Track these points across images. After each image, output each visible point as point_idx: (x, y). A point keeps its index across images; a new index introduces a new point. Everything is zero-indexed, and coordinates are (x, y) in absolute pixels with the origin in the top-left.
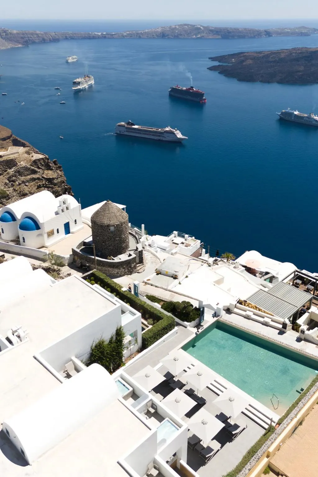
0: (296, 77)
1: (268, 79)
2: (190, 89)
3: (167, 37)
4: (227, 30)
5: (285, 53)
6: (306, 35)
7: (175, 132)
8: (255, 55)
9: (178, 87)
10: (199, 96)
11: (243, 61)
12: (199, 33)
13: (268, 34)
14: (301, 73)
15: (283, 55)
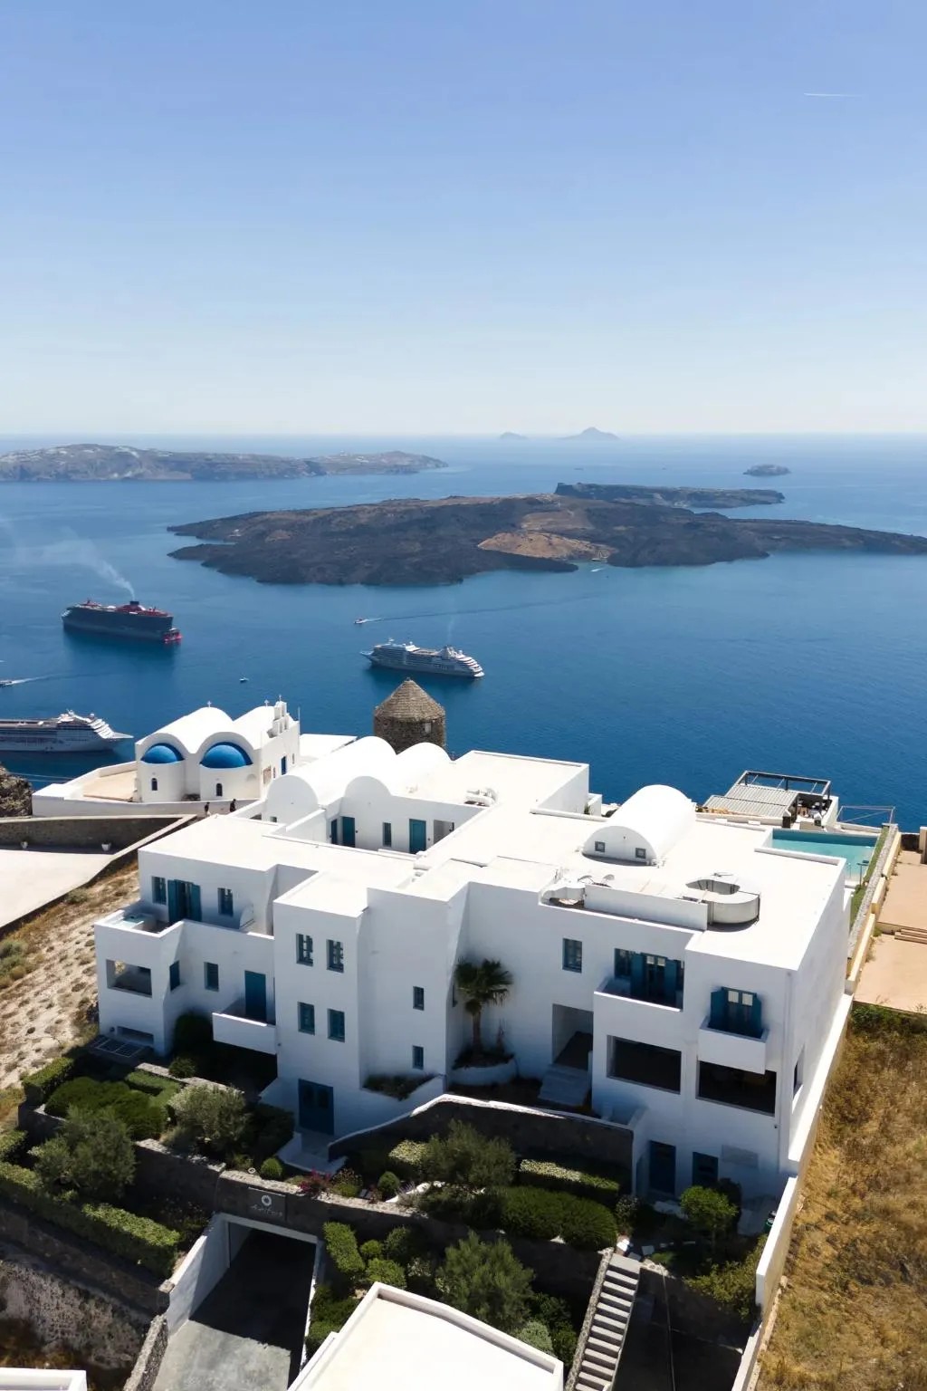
0: (407, 568)
1: (339, 576)
2: (128, 608)
3: (34, 479)
4: (207, 460)
5: (369, 512)
6: (408, 471)
7: (92, 725)
8: (293, 518)
9: (93, 606)
10: (158, 624)
11: (263, 535)
12: (128, 466)
13: (314, 468)
14: (417, 560)
15: (363, 519)
